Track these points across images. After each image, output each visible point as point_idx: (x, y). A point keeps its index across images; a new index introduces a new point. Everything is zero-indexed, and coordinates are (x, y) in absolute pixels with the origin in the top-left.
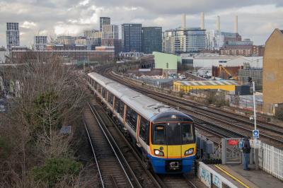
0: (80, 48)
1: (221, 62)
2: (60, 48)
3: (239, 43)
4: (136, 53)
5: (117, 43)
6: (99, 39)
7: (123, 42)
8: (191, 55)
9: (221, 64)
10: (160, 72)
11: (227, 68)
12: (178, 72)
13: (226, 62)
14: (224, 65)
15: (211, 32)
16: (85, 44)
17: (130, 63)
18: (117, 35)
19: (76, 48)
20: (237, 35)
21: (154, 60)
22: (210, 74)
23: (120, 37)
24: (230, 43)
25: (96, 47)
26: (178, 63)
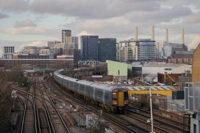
0: (43, 57)
1: (167, 69)
2: (25, 57)
3: (185, 53)
4: (93, 61)
5: (76, 52)
6: (61, 49)
7: (82, 52)
8: (141, 64)
9: (166, 71)
10: (111, 78)
11: (171, 75)
12: (128, 79)
13: (170, 69)
14: (169, 72)
15: (160, 44)
16: (48, 54)
17: (85, 70)
18: (77, 45)
19: (40, 57)
22: (156, 80)
23: (80, 47)
24: (177, 52)
25: (58, 56)
26: (129, 70)
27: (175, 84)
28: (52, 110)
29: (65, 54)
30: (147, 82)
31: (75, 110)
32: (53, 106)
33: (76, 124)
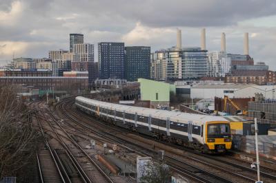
0: (42, 73)
1: (227, 92)
2: (17, 73)
3: (250, 68)
5: (91, 67)
6: (69, 62)
7: (100, 66)
8: (188, 83)
9: (226, 94)
10: (147, 105)
11: (234, 100)
12: (170, 105)
13: (232, 92)
14: (231, 96)
15: (214, 54)
16: (50, 69)
18: (92, 57)
19: (38, 73)
20: (248, 57)
21: (139, 90)
22: (212, 108)
24: (239, 67)
25: (65, 73)
26: (171, 93)
27: (241, 113)
28: (76, 150)
29: (75, 70)
30: (199, 110)
31: (111, 151)
32: (75, 145)
33: (119, 170)
